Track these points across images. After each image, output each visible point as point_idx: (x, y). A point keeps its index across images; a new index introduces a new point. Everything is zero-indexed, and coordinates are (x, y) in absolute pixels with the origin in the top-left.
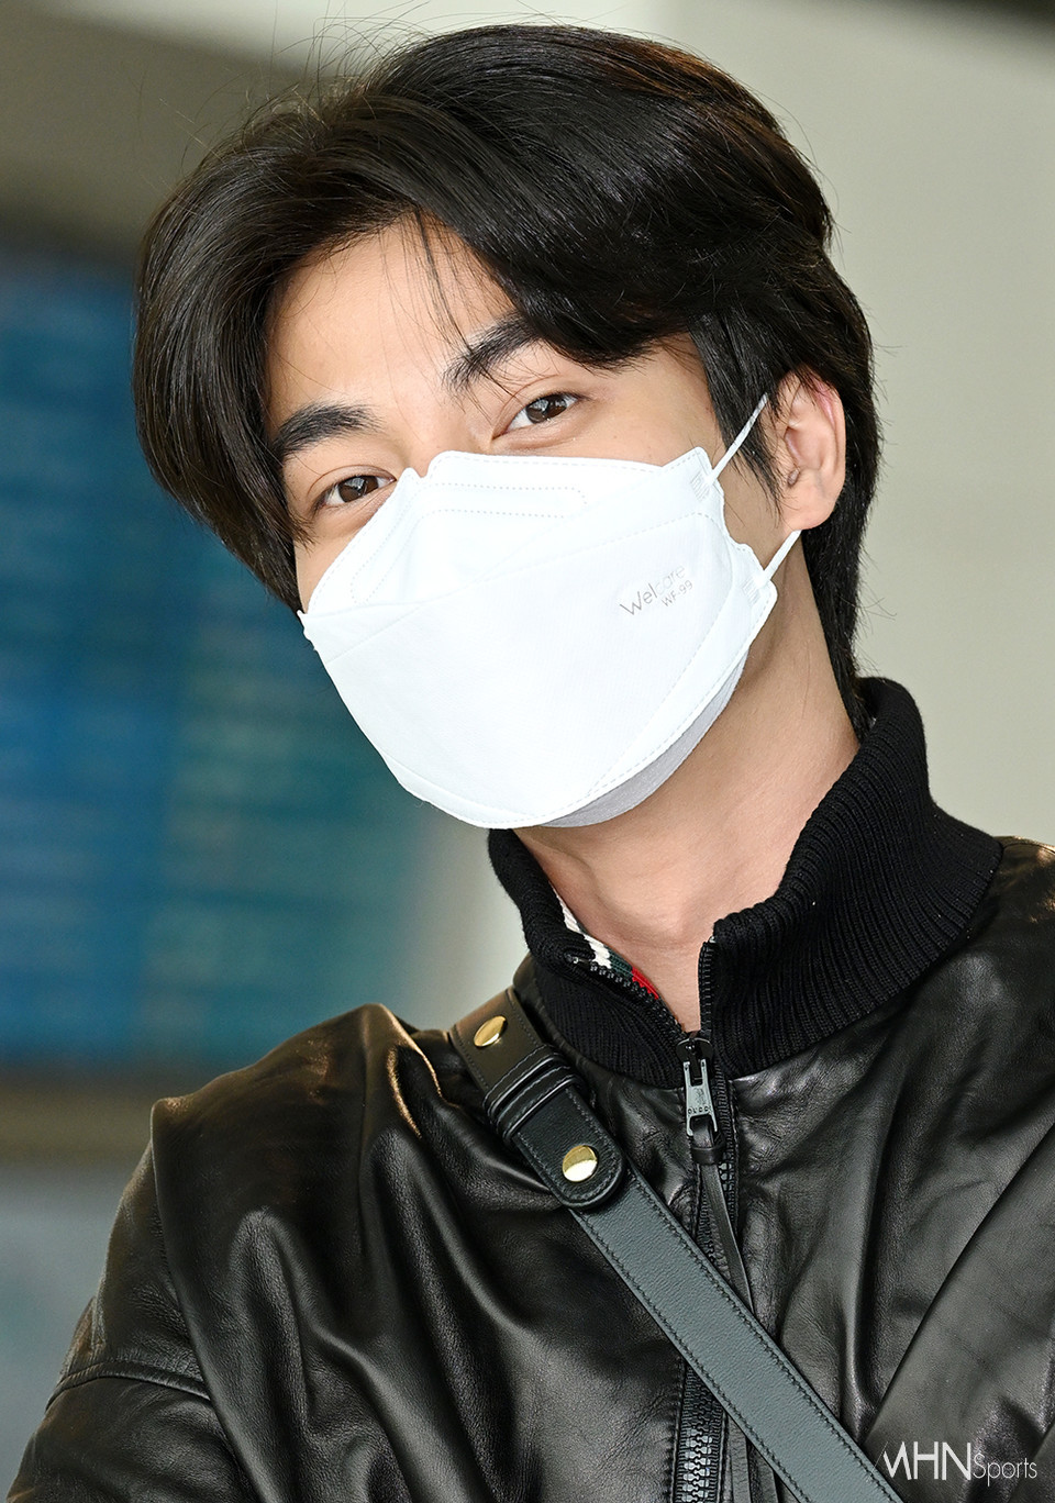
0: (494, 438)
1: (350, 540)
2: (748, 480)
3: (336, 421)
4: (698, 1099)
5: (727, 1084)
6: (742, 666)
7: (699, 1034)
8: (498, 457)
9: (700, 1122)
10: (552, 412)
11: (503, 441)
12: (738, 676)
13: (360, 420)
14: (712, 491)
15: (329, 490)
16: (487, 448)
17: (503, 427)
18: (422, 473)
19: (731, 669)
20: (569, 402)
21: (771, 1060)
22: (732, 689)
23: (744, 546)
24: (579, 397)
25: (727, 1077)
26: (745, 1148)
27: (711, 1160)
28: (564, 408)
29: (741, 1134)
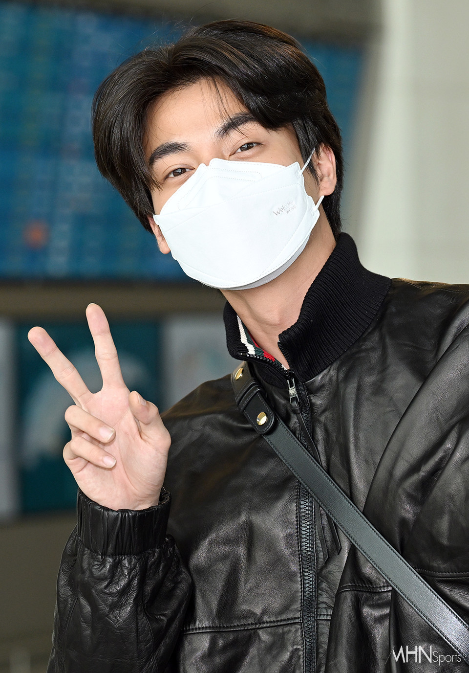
0: (230, 156)
1: (178, 189)
2: (310, 177)
3: (175, 148)
4: (292, 391)
5: (303, 385)
6: (308, 238)
7: (290, 370)
8: (232, 161)
9: (294, 399)
10: (248, 148)
11: (232, 157)
12: (307, 241)
13: (185, 147)
14: (301, 177)
15: (170, 173)
16: (227, 159)
17: (233, 152)
18: (207, 165)
19: (305, 238)
20: (254, 145)
21: (316, 374)
22: (305, 245)
23: (310, 197)
24: (259, 144)
25: (302, 383)
26: (312, 405)
27: (299, 412)
28: (253, 147)
29: (310, 400)
